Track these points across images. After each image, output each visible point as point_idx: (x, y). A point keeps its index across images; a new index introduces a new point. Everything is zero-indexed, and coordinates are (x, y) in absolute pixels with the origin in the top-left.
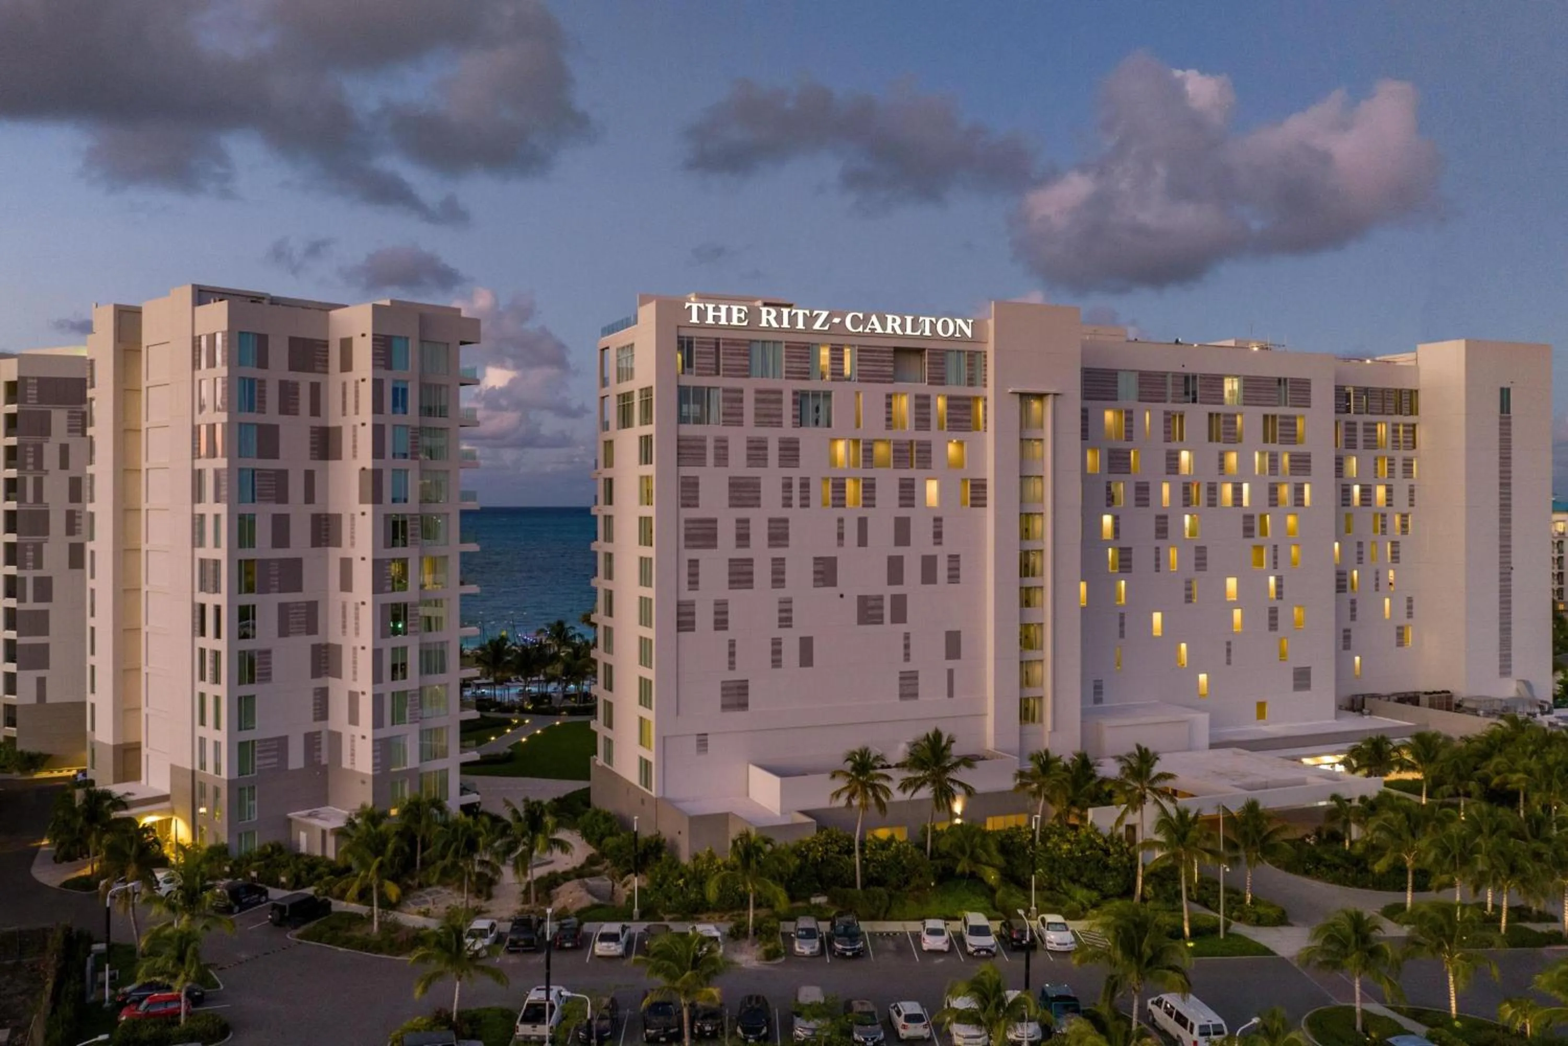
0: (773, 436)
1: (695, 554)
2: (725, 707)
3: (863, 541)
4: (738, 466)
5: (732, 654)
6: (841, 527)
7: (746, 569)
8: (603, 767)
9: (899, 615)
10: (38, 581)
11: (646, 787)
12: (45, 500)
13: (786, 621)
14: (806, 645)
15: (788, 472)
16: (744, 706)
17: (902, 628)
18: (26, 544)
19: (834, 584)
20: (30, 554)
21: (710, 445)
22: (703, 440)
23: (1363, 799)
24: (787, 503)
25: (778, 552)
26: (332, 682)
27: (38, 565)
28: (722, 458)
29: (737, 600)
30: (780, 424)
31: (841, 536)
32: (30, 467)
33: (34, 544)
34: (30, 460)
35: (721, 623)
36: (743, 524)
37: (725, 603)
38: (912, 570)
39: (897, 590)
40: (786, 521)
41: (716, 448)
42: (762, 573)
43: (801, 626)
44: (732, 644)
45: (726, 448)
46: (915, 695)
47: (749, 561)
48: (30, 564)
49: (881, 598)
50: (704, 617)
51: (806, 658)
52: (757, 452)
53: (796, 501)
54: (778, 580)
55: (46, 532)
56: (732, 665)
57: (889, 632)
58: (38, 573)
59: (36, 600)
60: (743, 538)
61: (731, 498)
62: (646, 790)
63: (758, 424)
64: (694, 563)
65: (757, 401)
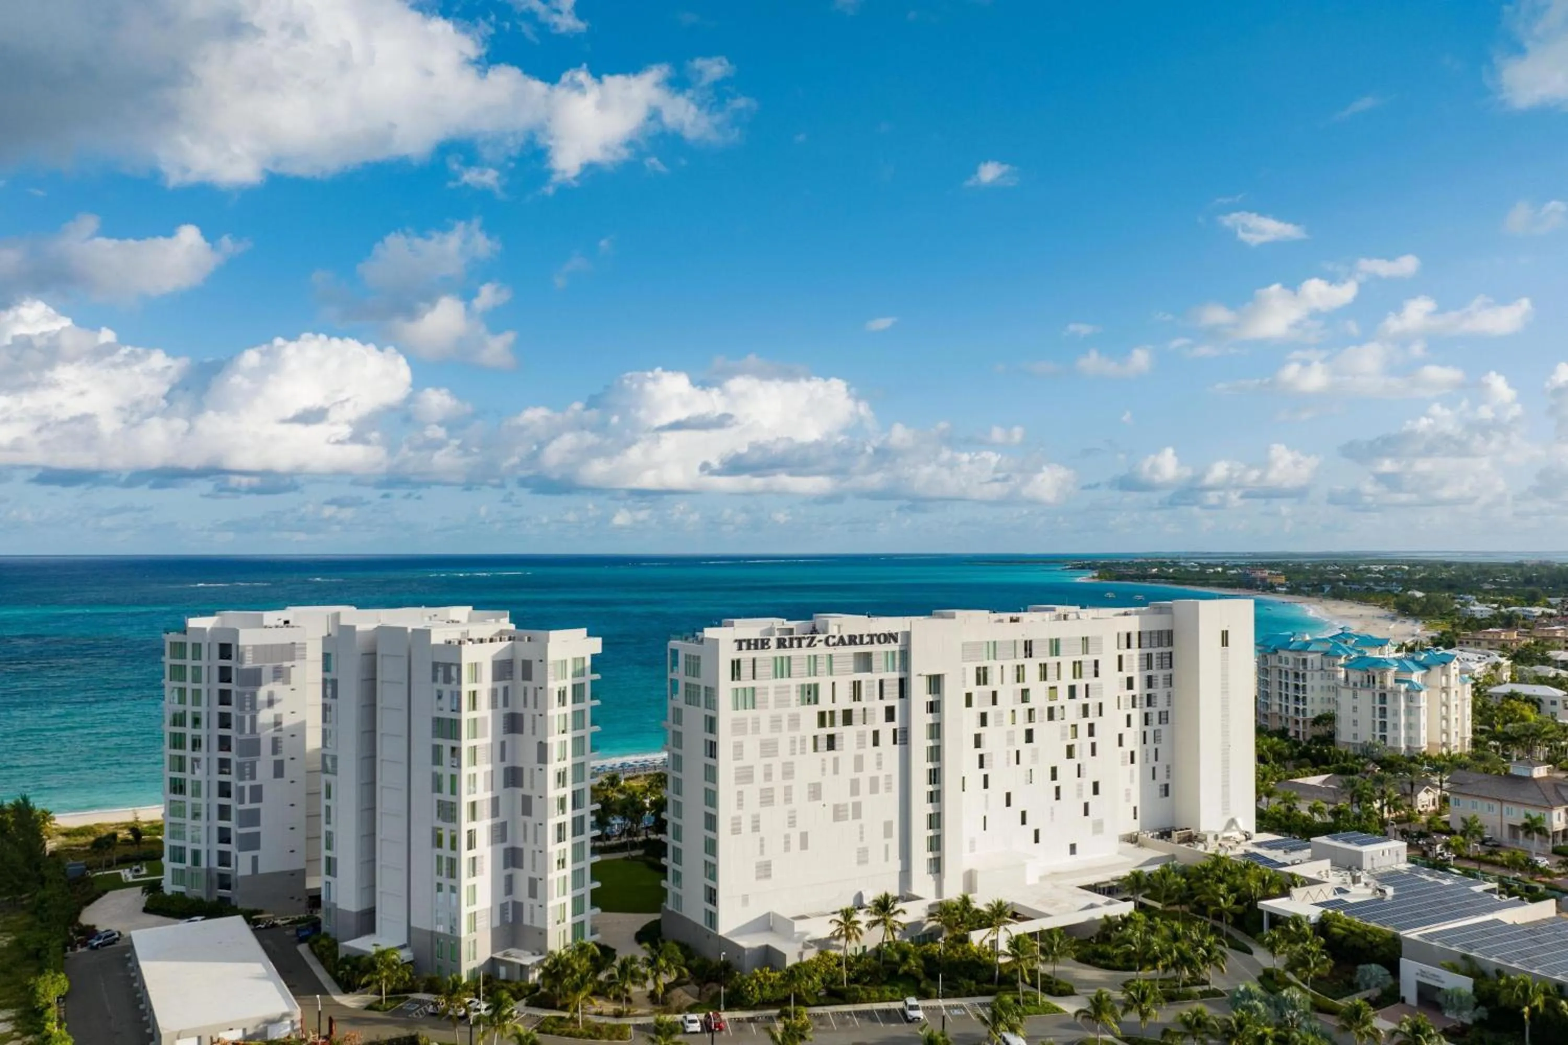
0: (785, 713)
1: (740, 787)
2: (758, 878)
3: (836, 771)
4: (766, 733)
5: (762, 846)
6: (824, 765)
7: (770, 794)
8: (672, 912)
9: (857, 814)
10: (252, 788)
11: (711, 927)
12: (258, 731)
13: (792, 823)
14: (804, 837)
15: (792, 734)
16: (768, 876)
17: (858, 822)
18: (245, 763)
19: (820, 799)
20: (247, 770)
21: (750, 721)
22: (746, 719)
23: (1121, 916)
24: (793, 753)
25: (788, 783)
26: (517, 871)
27: (253, 777)
28: (756, 729)
29: (766, 814)
30: (789, 706)
31: (823, 769)
32: (248, 709)
33: (251, 763)
34: (248, 704)
35: (756, 828)
36: (768, 766)
37: (758, 816)
38: (865, 786)
39: (856, 799)
40: (792, 763)
41: (753, 723)
42: (779, 796)
43: (801, 826)
44: (762, 840)
45: (758, 723)
46: (866, 862)
47: (772, 789)
48: (247, 777)
49: (846, 805)
50: (746, 826)
51: (804, 844)
52: (776, 723)
53: (798, 751)
54: (788, 800)
55: (258, 754)
56: (762, 852)
57: (851, 825)
58: (253, 783)
59: (252, 801)
60: (768, 776)
61: (761, 752)
62: (712, 931)
63: (776, 707)
64: (740, 793)
65: (776, 693)
